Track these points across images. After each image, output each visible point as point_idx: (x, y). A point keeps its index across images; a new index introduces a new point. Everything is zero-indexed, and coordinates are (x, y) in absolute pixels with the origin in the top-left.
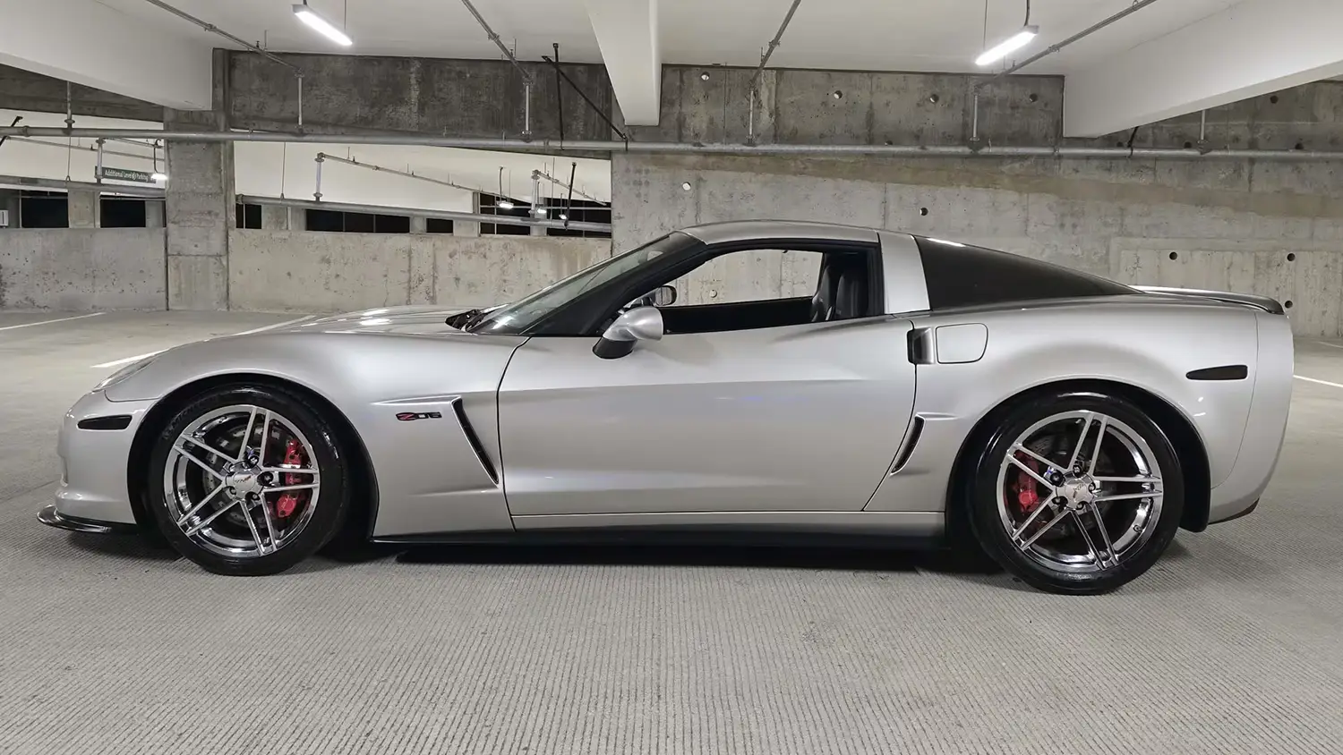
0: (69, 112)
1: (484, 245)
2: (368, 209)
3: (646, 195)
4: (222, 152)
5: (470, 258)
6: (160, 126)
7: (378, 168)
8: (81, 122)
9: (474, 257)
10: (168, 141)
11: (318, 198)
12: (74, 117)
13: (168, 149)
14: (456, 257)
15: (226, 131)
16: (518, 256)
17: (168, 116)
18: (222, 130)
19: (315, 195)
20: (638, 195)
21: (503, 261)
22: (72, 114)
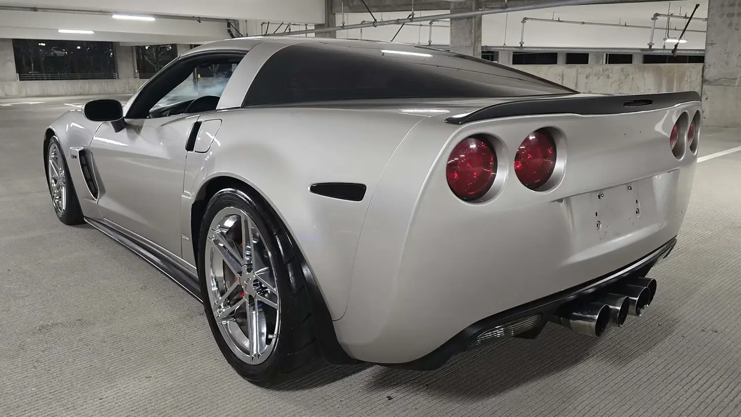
0: (413, 10)
1: (608, 69)
2: (573, 50)
3: (737, 24)
4: (473, 22)
5: (599, 78)
6: (448, 12)
7: (583, 23)
8: (417, 14)
9: (601, 77)
10: (452, 19)
11: (522, 45)
12: (415, 12)
13: (451, 23)
14: (590, 78)
15: (477, 9)
16: (631, 77)
17: (452, 6)
18: (474, 9)
19: (520, 43)
20: (730, 25)
21: (620, 80)
22: (414, 10)
